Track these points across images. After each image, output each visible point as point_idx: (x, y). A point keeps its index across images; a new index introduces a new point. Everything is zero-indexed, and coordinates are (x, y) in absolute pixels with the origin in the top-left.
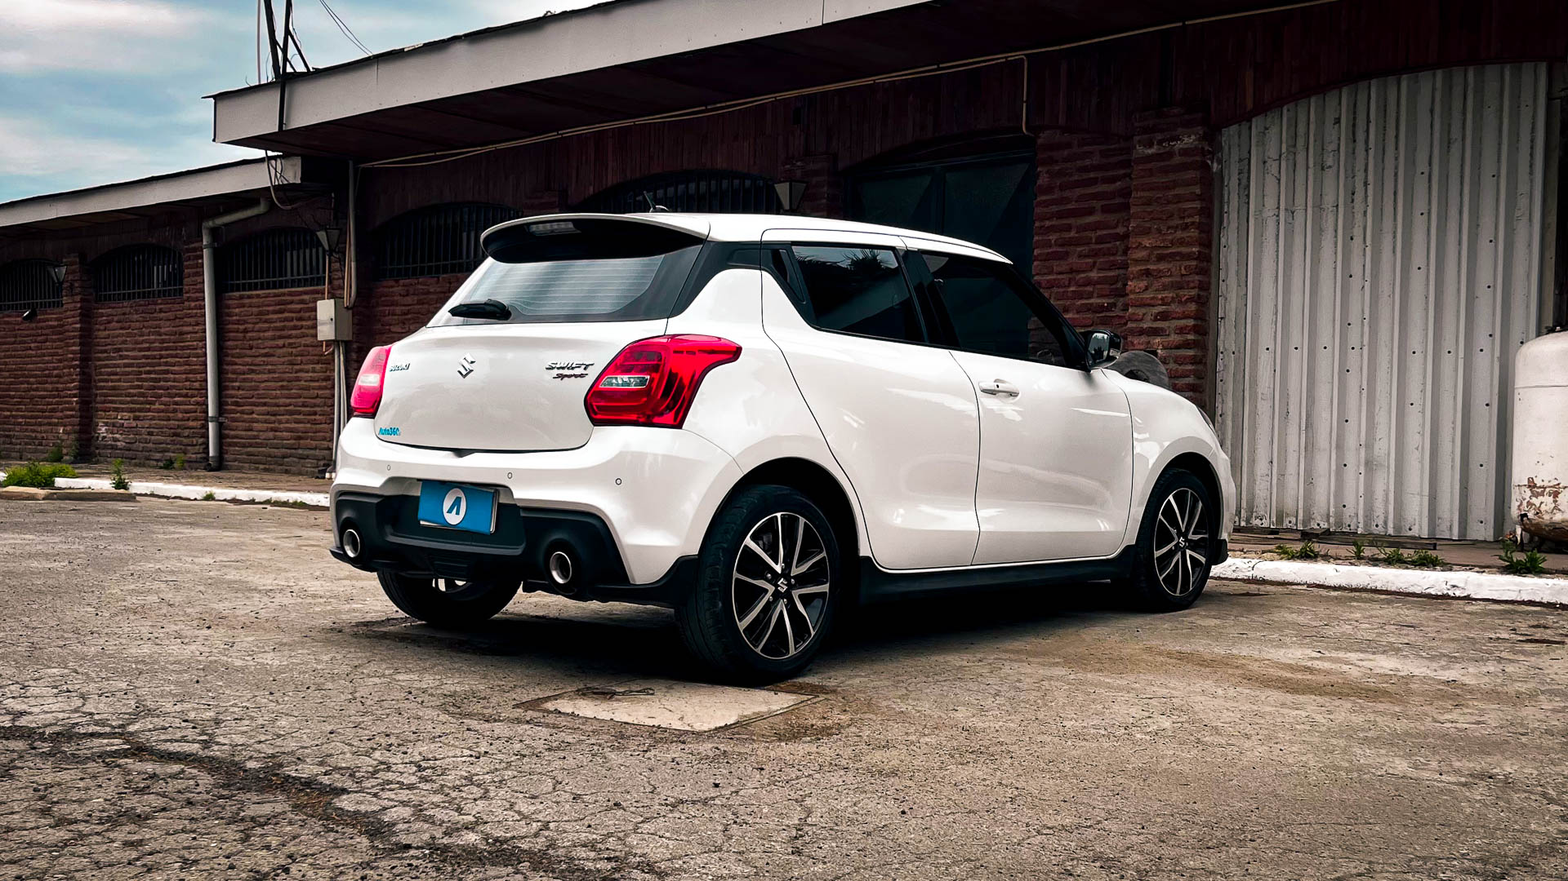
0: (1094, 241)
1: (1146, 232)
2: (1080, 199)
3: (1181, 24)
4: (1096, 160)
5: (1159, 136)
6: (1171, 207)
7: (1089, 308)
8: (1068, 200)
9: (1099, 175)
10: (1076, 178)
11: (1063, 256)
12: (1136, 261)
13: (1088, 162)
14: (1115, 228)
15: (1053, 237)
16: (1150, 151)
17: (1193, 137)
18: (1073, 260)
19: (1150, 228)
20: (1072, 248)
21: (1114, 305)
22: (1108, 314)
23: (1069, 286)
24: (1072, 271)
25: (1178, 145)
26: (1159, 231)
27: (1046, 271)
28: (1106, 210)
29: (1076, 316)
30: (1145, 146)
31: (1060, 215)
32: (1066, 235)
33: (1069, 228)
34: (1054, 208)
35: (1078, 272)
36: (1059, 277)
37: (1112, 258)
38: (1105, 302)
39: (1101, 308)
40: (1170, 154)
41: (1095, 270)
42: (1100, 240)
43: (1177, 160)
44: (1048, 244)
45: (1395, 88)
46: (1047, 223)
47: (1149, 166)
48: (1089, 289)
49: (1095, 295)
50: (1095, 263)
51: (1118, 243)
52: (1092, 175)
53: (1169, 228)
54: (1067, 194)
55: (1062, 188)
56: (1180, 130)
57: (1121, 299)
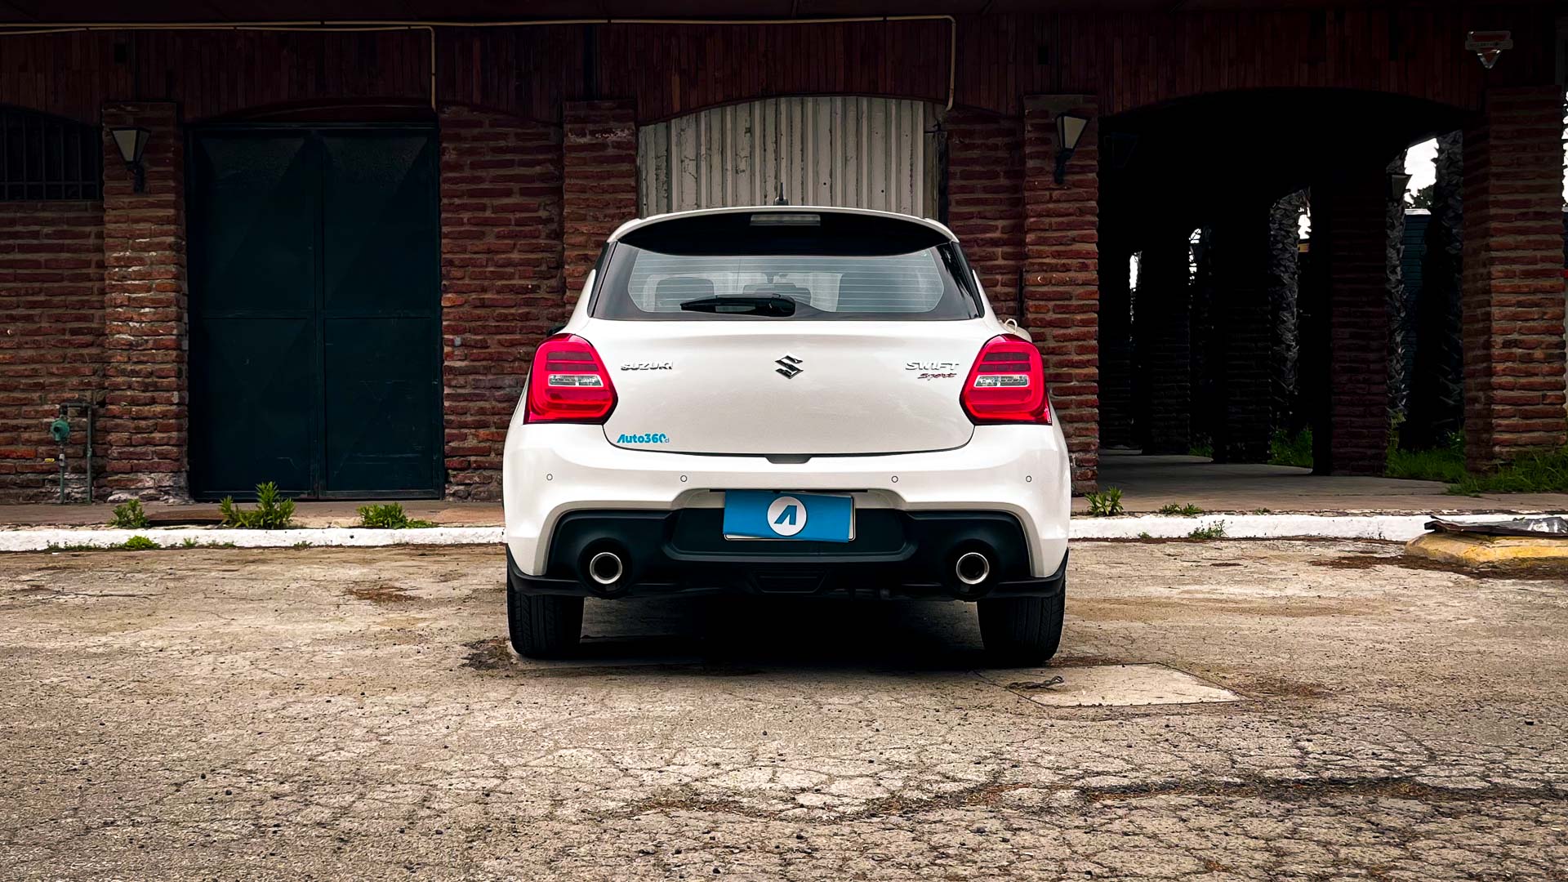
0: (513, 223)
1: (583, 218)
2: (494, 180)
3: (606, 21)
4: (512, 142)
5: (591, 127)
6: (607, 197)
7: (512, 289)
8: (481, 180)
9: (517, 157)
10: (488, 158)
11: (480, 236)
12: (573, 246)
13: (502, 143)
14: (536, 211)
15: (466, 216)
16: (583, 141)
17: (626, 131)
18: (490, 240)
19: (585, 215)
20: (488, 228)
21: (539, 287)
22: (532, 296)
23: (486, 266)
24: (489, 251)
25: (612, 138)
26: (596, 219)
27: (458, 249)
28: (524, 192)
29: (495, 296)
30: (577, 135)
31: (472, 194)
32: (480, 214)
33: (483, 208)
34: (464, 187)
35: (497, 252)
36: (475, 256)
37: (534, 241)
38: (530, 284)
39: (525, 290)
40: (603, 146)
41: (516, 252)
42: (519, 223)
43: (610, 151)
44: (460, 223)
46: (457, 201)
47: (582, 155)
48: (510, 270)
49: (517, 276)
50: (515, 245)
51: (540, 227)
52: (508, 157)
53: (605, 216)
54: (479, 173)
55: (473, 166)
56: (612, 124)
57: (546, 282)
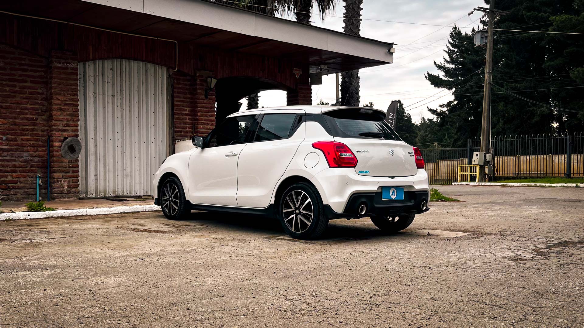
0: (28, 93)
1: (59, 94)
2: (21, 75)
3: (67, 23)
4: (27, 62)
5: (62, 61)
6: (68, 87)
7: (27, 119)
8: (14, 75)
9: (29, 68)
10: (17, 67)
11: (14, 97)
12: (56, 104)
13: (23, 62)
14: (37, 90)
15: (8, 89)
16: (60, 65)
17: (75, 64)
18: (18, 99)
19: (60, 93)
20: (17, 94)
21: (38, 119)
22: (35, 122)
23: (17, 109)
24: (18, 103)
25: (70, 66)
26: (64, 95)
27: (4, 102)
28: (32, 82)
29: (20, 121)
30: (58, 63)
31: (11, 80)
32: (14, 89)
33: (15, 86)
34: (7, 77)
35: (20, 104)
36: (11, 105)
37: (36, 101)
38: (34, 117)
39: (32, 119)
40: (67, 68)
41: (28, 104)
42: (31, 93)
43: (70, 71)
44: (5, 91)
45: (128, 64)
46: (4, 83)
47: (59, 70)
48: (26, 111)
49: (29, 114)
50: (28, 102)
51: (39, 96)
52: (26, 67)
53: (68, 94)
54: (13, 72)
55: (11, 69)
56: (70, 61)
57: (40, 117)
